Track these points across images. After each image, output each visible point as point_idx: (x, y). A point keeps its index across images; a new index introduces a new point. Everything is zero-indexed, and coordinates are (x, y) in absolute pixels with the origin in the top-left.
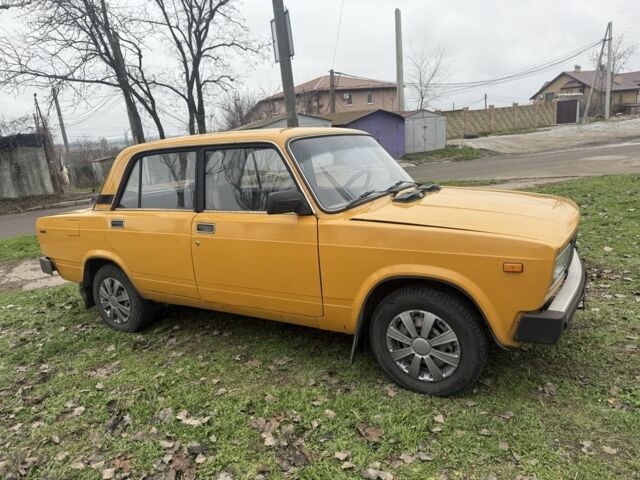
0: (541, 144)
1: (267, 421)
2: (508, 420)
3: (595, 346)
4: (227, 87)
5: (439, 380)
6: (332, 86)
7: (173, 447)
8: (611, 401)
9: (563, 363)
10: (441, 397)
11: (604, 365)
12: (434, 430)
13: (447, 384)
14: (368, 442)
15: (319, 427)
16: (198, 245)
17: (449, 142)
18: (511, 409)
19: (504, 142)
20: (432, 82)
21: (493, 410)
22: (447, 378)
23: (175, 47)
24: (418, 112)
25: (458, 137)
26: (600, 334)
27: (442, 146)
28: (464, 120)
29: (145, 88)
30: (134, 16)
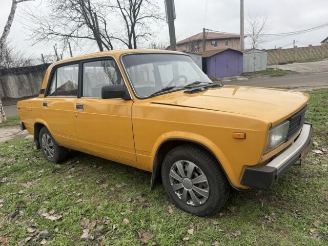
0: (324, 67)
1: (90, 222)
2: (235, 237)
3: (314, 191)
4: (148, 39)
5: (197, 206)
6: (204, 37)
7: (34, 232)
8: (312, 231)
9: (288, 200)
10: (199, 216)
11: (316, 204)
12: (184, 239)
13: (202, 209)
14: (141, 242)
15: (116, 229)
16: (77, 116)
17: (268, 67)
18: (239, 229)
19: (302, 67)
20: (260, 33)
21: (228, 229)
22: (202, 205)
23: (123, 19)
24: (251, 50)
25: (275, 64)
26: (321, 182)
27: (264, 69)
28: (279, 55)
29: (108, 40)
30: (104, 4)
